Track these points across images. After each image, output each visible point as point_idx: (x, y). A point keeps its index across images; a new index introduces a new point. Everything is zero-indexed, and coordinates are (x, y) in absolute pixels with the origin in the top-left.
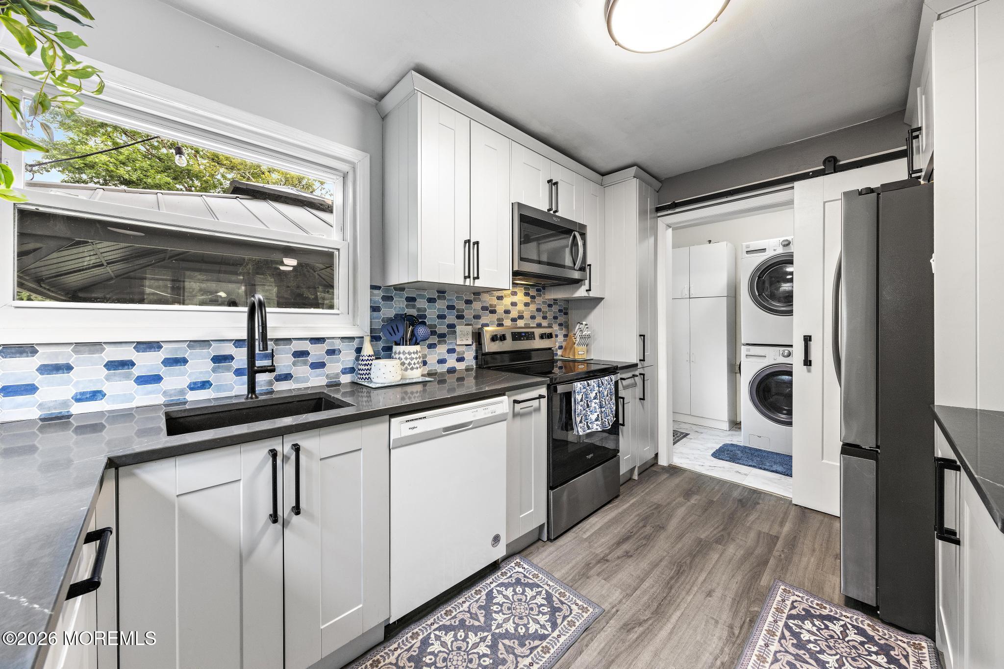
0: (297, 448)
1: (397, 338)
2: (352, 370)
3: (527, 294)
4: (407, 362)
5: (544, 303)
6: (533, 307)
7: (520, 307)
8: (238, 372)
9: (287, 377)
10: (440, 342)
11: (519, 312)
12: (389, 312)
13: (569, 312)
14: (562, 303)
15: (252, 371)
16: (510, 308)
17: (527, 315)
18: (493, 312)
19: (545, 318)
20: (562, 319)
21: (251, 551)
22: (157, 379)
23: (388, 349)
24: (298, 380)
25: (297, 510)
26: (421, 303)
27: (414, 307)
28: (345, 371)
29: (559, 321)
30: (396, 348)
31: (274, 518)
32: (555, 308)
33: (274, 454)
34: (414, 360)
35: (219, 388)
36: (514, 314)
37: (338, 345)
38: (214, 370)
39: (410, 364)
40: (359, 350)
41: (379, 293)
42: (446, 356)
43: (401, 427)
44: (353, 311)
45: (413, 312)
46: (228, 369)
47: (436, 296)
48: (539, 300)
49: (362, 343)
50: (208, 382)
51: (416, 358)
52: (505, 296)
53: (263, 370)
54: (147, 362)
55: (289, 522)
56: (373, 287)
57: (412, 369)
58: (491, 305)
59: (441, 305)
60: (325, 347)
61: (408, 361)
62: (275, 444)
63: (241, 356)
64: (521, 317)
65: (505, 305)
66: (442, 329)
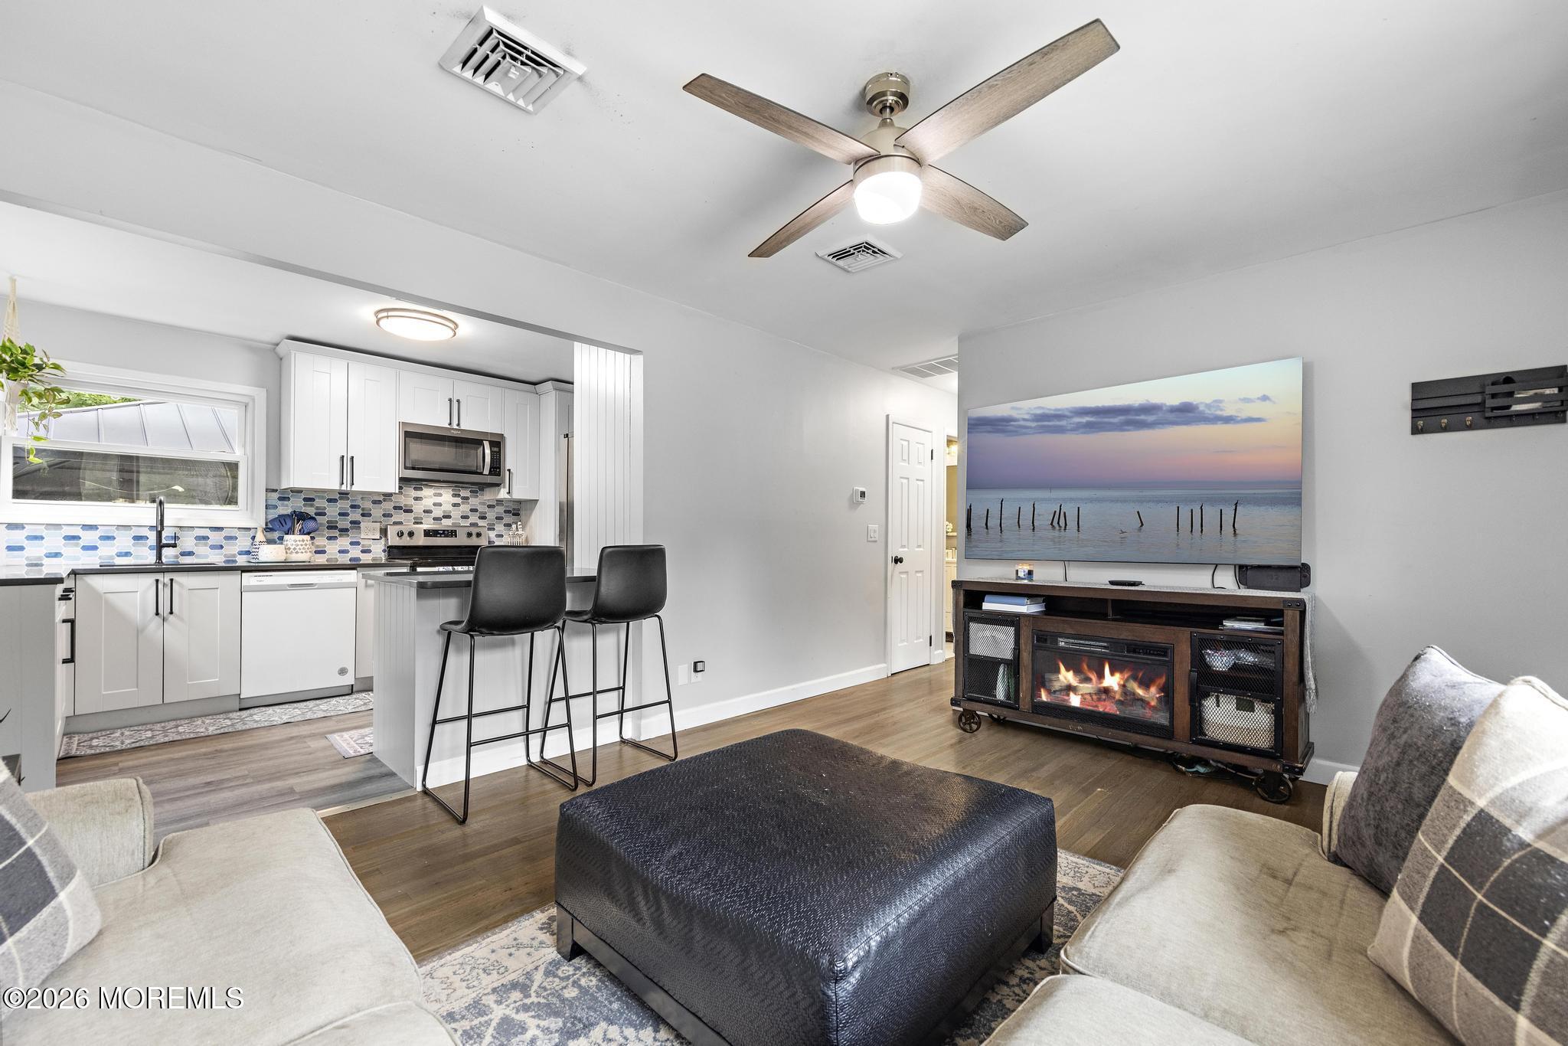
0: (172, 580)
1: (286, 527)
2: (248, 553)
3: (455, 495)
4: (292, 547)
5: (483, 504)
6: (465, 508)
7: (447, 507)
8: (151, 548)
9: (191, 554)
10: (341, 536)
11: (444, 512)
12: (285, 509)
13: (521, 512)
14: (511, 504)
15: (160, 547)
16: (432, 508)
17: (456, 514)
18: (411, 511)
19: (483, 518)
20: (508, 519)
21: (143, 630)
22: (95, 548)
23: (281, 539)
24: (198, 557)
25: (171, 613)
26: (319, 503)
27: (312, 506)
28: (241, 553)
29: (504, 521)
30: (286, 537)
31: (157, 614)
32: (500, 510)
33: (157, 581)
34: (300, 546)
35: (137, 557)
36: (438, 512)
37: (237, 533)
38: (134, 545)
39: (295, 549)
40: (253, 538)
41: (276, 495)
42: (349, 547)
43: (250, 579)
44: (252, 508)
45: (311, 511)
46: (145, 545)
47: (337, 496)
48: (474, 502)
49: (256, 532)
50: (130, 552)
51: (302, 545)
52: (425, 498)
53: (168, 546)
54: (89, 537)
55: (167, 619)
56: (267, 490)
57: (297, 553)
58: (406, 505)
59: (344, 505)
60: (224, 533)
61: (294, 546)
62: (159, 576)
63: (152, 537)
64: (448, 517)
65: (425, 506)
66: (344, 523)
